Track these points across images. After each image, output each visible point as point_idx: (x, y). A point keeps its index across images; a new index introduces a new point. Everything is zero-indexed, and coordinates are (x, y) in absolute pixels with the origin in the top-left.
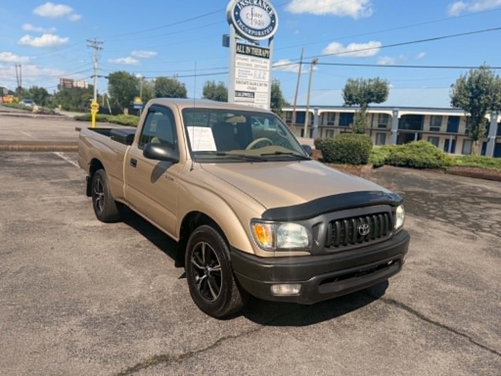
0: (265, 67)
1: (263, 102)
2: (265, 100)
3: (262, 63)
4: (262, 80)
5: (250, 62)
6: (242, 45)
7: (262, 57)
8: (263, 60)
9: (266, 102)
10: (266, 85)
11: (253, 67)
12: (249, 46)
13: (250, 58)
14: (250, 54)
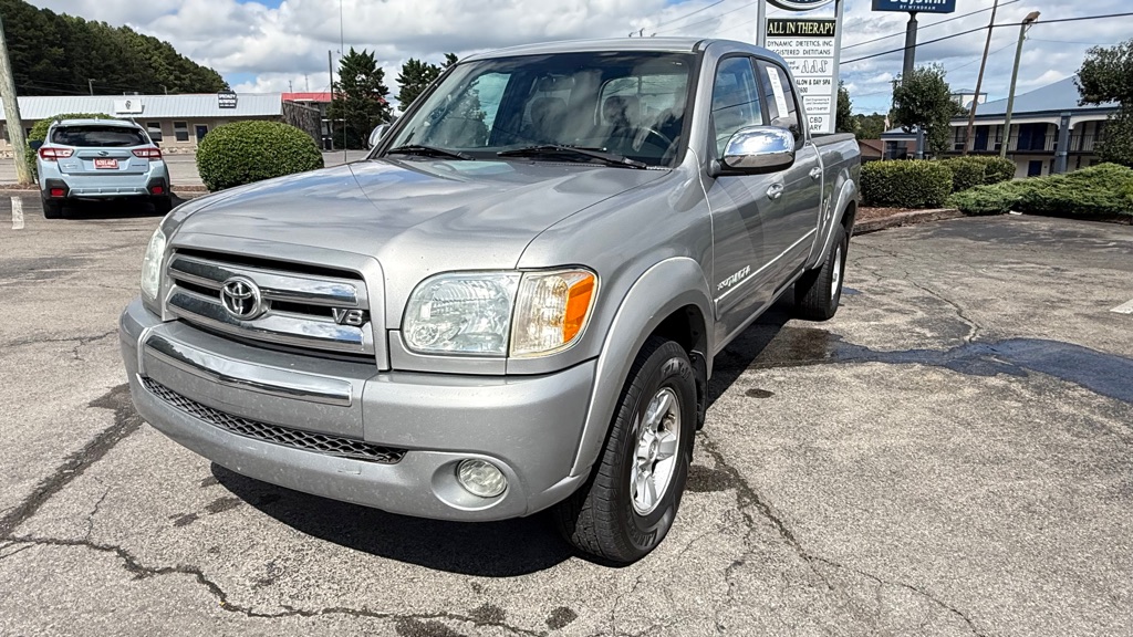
0: (827, 52)
1: (823, 111)
2: (825, 108)
3: (819, 45)
4: (819, 74)
5: (794, 47)
6: (779, 21)
7: (821, 35)
8: (821, 40)
9: (828, 111)
10: (826, 82)
11: (801, 55)
12: (792, 21)
13: (794, 40)
14: (796, 34)
